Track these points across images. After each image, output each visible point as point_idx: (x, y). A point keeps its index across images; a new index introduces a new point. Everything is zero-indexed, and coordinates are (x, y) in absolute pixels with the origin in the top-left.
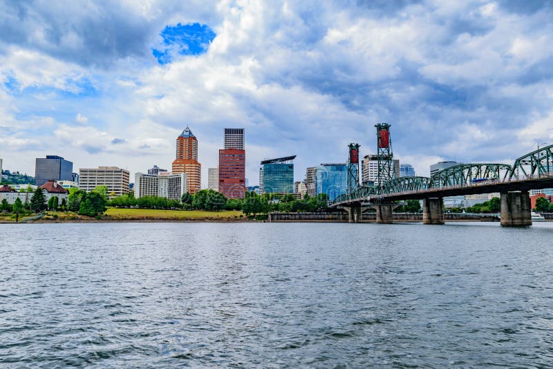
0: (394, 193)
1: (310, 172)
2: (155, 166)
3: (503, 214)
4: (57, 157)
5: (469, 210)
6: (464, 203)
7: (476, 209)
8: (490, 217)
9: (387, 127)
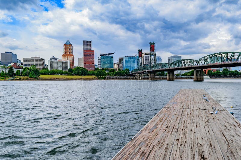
0: (156, 69)
1: (121, 60)
2: (53, 57)
3: (195, 76)
4: (10, 53)
5: (183, 75)
6: (181, 72)
7: (185, 75)
8: (191, 78)
9: (154, 44)
